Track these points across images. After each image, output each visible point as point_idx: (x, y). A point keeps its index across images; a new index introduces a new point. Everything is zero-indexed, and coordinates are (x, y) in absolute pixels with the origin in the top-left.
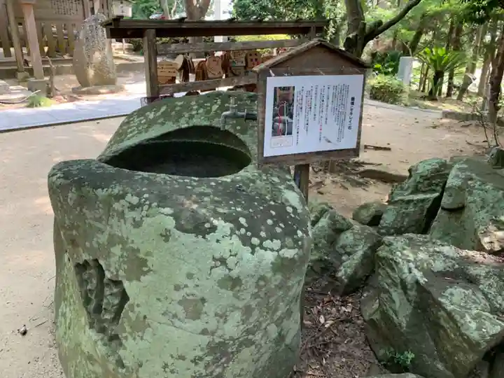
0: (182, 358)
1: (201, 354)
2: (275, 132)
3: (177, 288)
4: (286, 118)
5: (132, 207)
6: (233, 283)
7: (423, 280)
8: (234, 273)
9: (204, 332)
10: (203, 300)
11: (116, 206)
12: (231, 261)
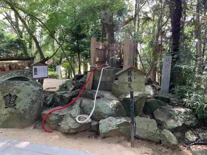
0: (27, 103)
1: (30, 102)
3: (26, 93)
4: (36, 72)
5: (17, 83)
6: (34, 91)
7: (61, 95)
9: (31, 98)
10: (30, 94)
11: (14, 84)
12: (33, 88)
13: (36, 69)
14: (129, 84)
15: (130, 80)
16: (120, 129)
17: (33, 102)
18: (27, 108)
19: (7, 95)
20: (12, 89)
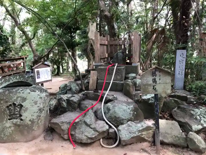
0: (35, 112)
1: (37, 111)
2: (37, 78)
3: (33, 100)
4: (38, 75)
5: (21, 91)
6: (41, 98)
7: (67, 98)
8: (41, 96)
9: (38, 107)
10: (37, 101)
11: (18, 91)
12: (40, 95)
13: (38, 72)
14: (154, 86)
15: (154, 81)
16: (142, 135)
17: (40, 110)
18: (34, 117)
19: (10, 105)
20: (16, 97)
